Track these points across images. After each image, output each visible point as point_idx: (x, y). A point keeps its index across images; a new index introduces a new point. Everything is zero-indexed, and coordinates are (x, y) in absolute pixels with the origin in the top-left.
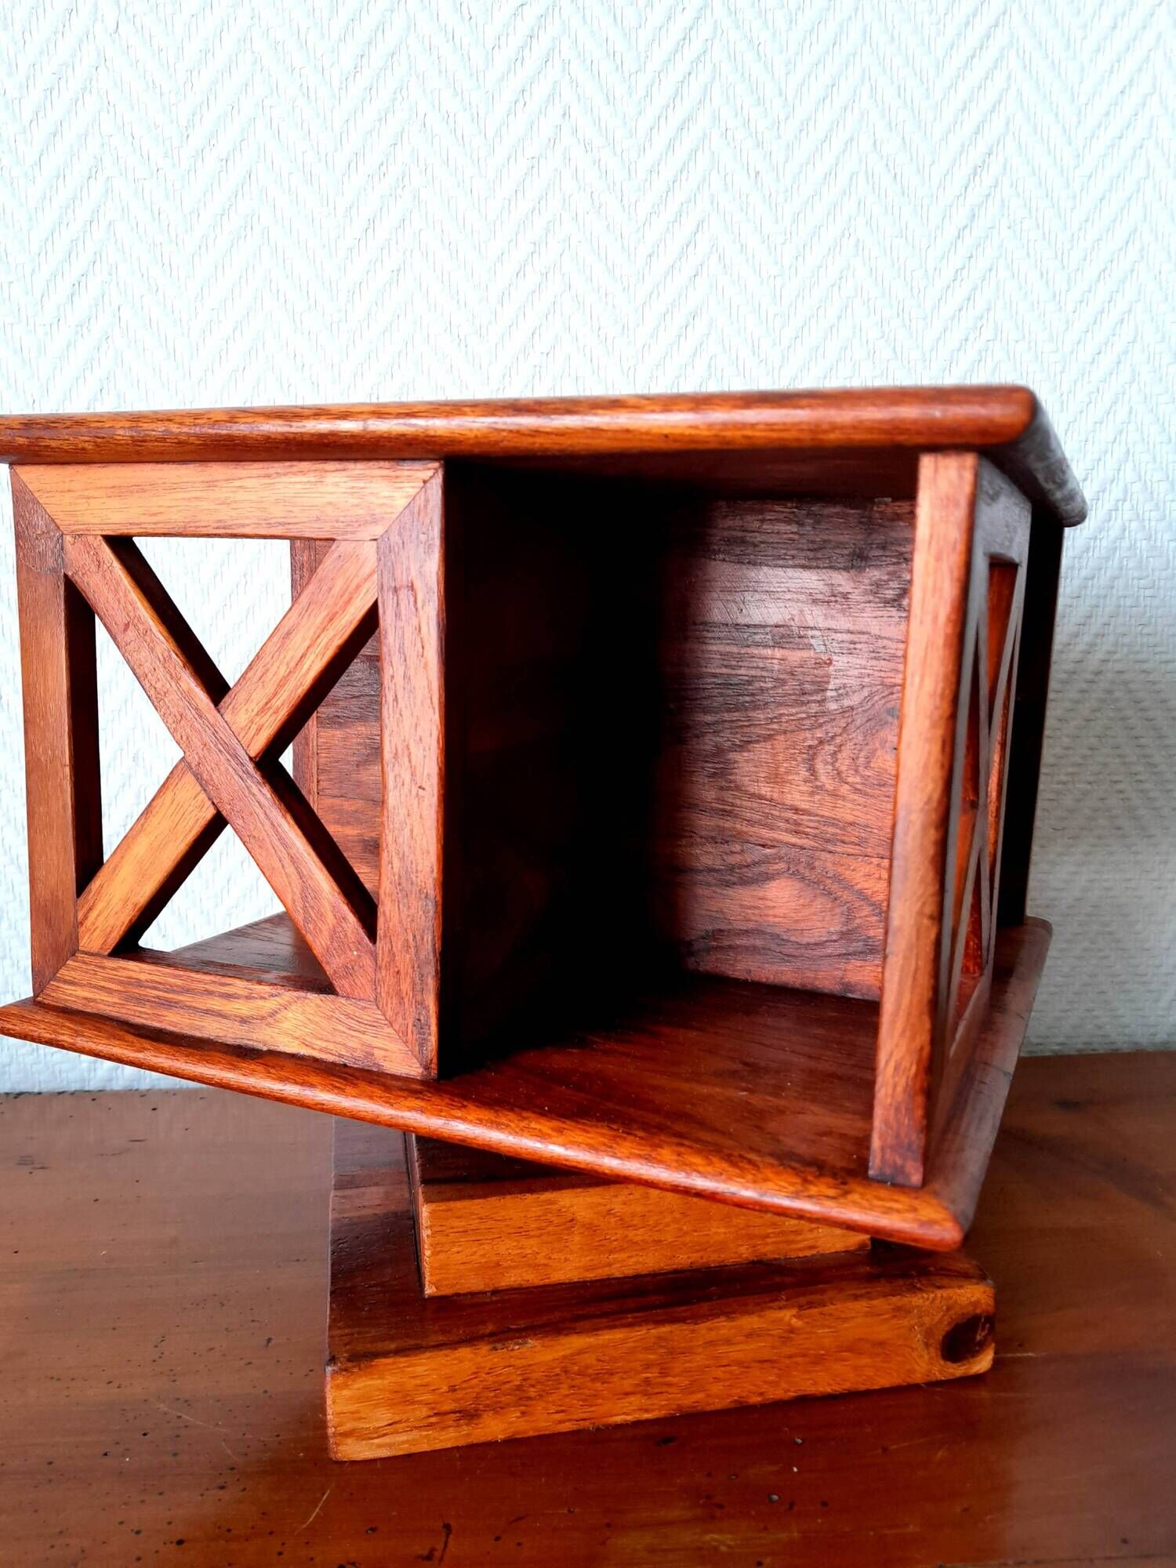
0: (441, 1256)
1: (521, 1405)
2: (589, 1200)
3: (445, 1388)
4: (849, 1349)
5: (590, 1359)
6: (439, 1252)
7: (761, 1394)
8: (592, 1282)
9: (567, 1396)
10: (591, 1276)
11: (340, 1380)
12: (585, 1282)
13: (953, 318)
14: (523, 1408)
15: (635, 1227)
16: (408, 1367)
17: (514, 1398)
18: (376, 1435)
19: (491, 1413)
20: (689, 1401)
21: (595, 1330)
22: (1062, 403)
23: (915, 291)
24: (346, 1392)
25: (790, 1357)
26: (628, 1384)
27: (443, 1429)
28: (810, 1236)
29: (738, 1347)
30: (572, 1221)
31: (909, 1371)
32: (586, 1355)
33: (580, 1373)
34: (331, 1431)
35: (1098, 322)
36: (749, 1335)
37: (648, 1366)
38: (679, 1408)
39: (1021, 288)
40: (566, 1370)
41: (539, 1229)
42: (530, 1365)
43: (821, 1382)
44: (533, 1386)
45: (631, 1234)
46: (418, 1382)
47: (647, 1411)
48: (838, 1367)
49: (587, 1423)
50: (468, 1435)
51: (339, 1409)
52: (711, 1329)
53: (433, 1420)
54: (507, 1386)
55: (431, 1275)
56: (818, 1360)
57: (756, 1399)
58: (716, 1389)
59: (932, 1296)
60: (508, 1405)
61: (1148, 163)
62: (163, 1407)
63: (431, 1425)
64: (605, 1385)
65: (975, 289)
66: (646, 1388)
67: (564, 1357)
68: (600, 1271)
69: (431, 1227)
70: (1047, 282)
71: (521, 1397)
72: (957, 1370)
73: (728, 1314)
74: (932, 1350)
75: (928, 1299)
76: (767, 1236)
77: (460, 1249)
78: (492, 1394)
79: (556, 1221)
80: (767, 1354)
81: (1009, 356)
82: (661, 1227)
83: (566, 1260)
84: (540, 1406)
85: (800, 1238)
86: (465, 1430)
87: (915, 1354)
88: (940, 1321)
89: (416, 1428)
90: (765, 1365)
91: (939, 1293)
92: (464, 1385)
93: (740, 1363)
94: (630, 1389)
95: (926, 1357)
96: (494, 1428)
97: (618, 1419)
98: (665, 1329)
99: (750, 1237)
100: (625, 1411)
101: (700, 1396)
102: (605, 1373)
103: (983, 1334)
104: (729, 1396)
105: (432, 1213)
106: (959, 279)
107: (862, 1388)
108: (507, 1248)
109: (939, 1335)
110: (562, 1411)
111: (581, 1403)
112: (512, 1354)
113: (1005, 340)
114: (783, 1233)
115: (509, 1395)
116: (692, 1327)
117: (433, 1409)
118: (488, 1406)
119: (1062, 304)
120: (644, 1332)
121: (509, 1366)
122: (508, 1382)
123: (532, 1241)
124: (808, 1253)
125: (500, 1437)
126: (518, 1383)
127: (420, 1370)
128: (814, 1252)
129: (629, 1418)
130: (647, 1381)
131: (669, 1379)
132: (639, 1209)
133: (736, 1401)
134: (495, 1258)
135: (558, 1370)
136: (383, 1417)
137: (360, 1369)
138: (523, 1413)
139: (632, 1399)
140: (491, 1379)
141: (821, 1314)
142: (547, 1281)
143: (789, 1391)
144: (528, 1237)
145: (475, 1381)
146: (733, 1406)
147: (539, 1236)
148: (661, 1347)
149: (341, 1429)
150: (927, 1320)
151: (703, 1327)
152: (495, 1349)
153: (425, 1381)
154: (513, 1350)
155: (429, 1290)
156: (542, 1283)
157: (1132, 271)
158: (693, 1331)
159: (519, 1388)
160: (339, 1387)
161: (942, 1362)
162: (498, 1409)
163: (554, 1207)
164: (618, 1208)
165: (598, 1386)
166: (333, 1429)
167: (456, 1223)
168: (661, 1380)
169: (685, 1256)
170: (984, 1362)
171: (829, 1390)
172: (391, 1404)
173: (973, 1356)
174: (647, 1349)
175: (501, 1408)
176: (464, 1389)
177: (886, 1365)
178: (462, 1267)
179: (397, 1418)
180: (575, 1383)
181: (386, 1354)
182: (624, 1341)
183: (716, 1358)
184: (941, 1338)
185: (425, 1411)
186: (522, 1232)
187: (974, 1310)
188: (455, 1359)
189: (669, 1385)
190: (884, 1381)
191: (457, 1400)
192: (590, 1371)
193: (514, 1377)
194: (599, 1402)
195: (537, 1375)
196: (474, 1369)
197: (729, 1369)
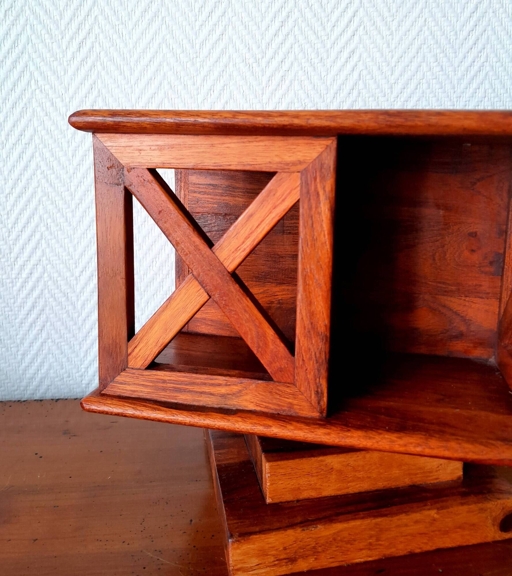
0: (274, 485)
1: (315, 555)
2: (340, 460)
3: (281, 548)
4: (460, 528)
5: (345, 534)
6: (273, 484)
7: (420, 548)
8: (341, 496)
9: (335, 551)
10: (339, 493)
11: (236, 545)
12: (337, 496)
14: (315, 556)
15: (359, 471)
16: (265, 539)
17: (312, 552)
18: (251, 570)
19: (301, 559)
20: (388, 552)
21: (347, 520)
24: (238, 551)
25: (433, 531)
26: (362, 545)
27: (281, 566)
28: (436, 474)
29: (411, 528)
30: (332, 468)
31: (486, 536)
32: (344, 532)
33: (341, 541)
34: (231, 568)
36: (416, 522)
37: (371, 537)
38: (384, 555)
40: (334, 539)
41: (317, 473)
42: (319, 537)
43: (447, 542)
44: (320, 547)
45: (358, 474)
46: (270, 546)
47: (370, 557)
48: (454, 535)
49: (343, 563)
50: (291, 569)
51: (235, 559)
52: (399, 520)
53: (276, 562)
54: (309, 547)
55: (270, 494)
56: (446, 533)
57: (418, 551)
58: (401, 546)
59: (496, 503)
60: (309, 555)
62: (150, 554)
63: (275, 565)
64: (352, 546)
66: (370, 547)
67: (334, 534)
68: (343, 491)
69: (270, 473)
71: (315, 552)
72: (507, 536)
73: (406, 512)
74: (496, 527)
75: (494, 505)
76: (417, 474)
77: (283, 482)
78: (302, 550)
79: (325, 469)
80: (423, 530)
82: (371, 471)
83: (329, 486)
84: (323, 556)
85: (431, 474)
86: (290, 567)
87: (488, 529)
88: (499, 514)
89: (269, 566)
90: (422, 535)
91: (499, 501)
92: (290, 547)
93: (412, 535)
94: (362, 547)
95: (493, 530)
96: (303, 566)
97: (358, 561)
98: (379, 520)
99: (410, 474)
100: (360, 557)
101: (393, 550)
102: (352, 540)
104: (406, 549)
105: (271, 467)
107: (465, 544)
108: (303, 481)
109: (499, 521)
110: (333, 558)
111: (341, 554)
112: (312, 532)
114: (424, 472)
115: (310, 551)
116: (390, 519)
117: (276, 558)
118: (300, 556)
120: (369, 521)
121: (310, 538)
122: (309, 545)
123: (314, 478)
124: (435, 481)
125: (305, 570)
126: (313, 545)
127: (270, 540)
128: (438, 481)
129: (362, 560)
130: (370, 544)
131: (380, 542)
132: (361, 463)
133: (409, 551)
134: (297, 486)
135: (331, 539)
136: (255, 561)
137: (244, 541)
138: (316, 559)
139: (364, 551)
140: (302, 544)
141: (448, 512)
142: (320, 496)
143: (432, 546)
144: (312, 476)
145: (295, 545)
146: (408, 554)
147: (317, 476)
148: (377, 528)
149: (236, 568)
150: (494, 514)
151: (395, 519)
152: (303, 530)
153: (273, 545)
154: (311, 530)
155: (268, 501)
156: (318, 496)
158: (391, 521)
159: (314, 547)
160: (235, 549)
161: (500, 532)
162: (305, 557)
163: (324, 463)
164: (352, 463)
165: (349, 546)
166: (232, 567)
167: (282, 471)
168: (377, 543)
169: (381, 484)
171: (450, 545)
172: (258, 556)
174: (371, 529)
175: (307, 557)
176: (289, 548)
177: (475, 534)
178: (283, 490)
179: (260, 562)
180: (339, 545)
181: (255, 533)
182: (360, 525)
183: (401, 533)
184: (500, 521)
185: (272, 559)
186: (309, 474)
188: (286, 535)
189: (381, 545)
190: (474, 541)
191: (287, 554)
192: (345, 539)
193: (312, 543)
194: (349, 553)
195: (322, 541)
196: (294, 539)
197: (406, 537)
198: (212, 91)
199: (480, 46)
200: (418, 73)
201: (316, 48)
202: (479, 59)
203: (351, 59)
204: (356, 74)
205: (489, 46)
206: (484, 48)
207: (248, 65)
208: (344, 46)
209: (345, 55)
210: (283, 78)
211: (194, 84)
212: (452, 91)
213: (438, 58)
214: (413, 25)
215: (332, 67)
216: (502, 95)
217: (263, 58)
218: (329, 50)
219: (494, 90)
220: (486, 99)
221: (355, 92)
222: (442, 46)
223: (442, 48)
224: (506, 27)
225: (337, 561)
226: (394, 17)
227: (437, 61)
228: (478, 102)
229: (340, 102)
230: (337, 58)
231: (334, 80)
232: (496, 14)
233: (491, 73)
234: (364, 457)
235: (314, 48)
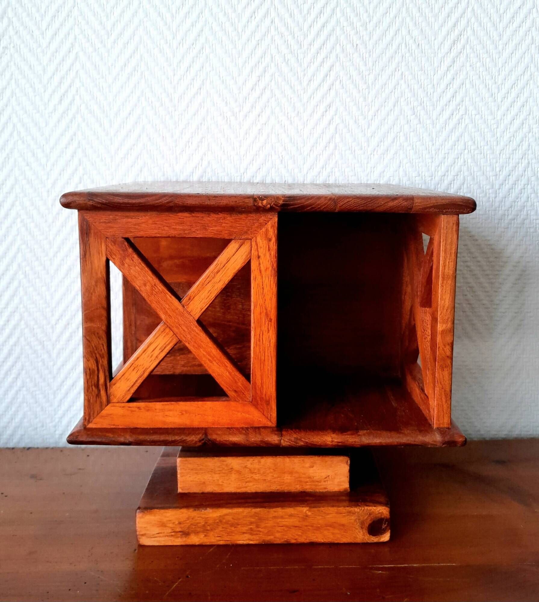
0: (184, 478)
2: (238, 461)
3: (177, 523)
4: (330, 526)
5: (229, 518)
6: (183, 476)
7: (296, 539)
9: (221, 531)
10: (239, 491)
11: (142, 515)
13: (446, 105)
14: (205, 534)
15: (256, 473)
16: (164, 513)
17: (202, 530)
18: (153, 537)
19: (194, 534)
20: (267, 539)
21: (232, 508)
22: (498, 142)
23: (429, 94)
24: (143, 520)
25: (307, 526)
26: (245, 529)
27: (177, 537)
29: (286, 520)
30: (231, 469)
31: (355, 537)
32: (228, 516)
33: (226, 523)
34: (138, 533)
35: (513, 106)
36: (290, 516)
37: (251, 523)
38: (264, 541)
39: (477, 92)
40: (220, 521)
41: (219, 471)
42: (208, 518)
43: (319, 538)
44: (209, 525)
45: (254, 476)
46: (168, 519)
47: (251, 540)
48: (326, 532)
49: (229, 542)
50: (186, 541)
51: (141, 526)
52: (275, 512)
53: (173, 534)
54: (200, 524)
55: (181, 485)
56: (318, 529)
57: (293, 541)
58: (278, 535)
59: (363, 509)
60: (200, 532)
61: (533, 37)
63: (172, 536)
64: (235, 529)
65: (456, 92)
66: (251, 532)
67: (220, 516)
68: (242, 489)
70: (489, 89)
71: (204, 530)
72: (374, 539)
73: (283, 507)
74: (364, 530)
75: (361, 510)
76: (307, 482)
77: (191, 475)
78: (194, 527)
79: (225, 468)
80: (297, 524)
81: (472, 121)
82: (265, 474)
83: (229, 483)
84: (211, 534)
85: (320, 484)
86: (184, 539)
87: (357, 531)
88: (367, 519)
89: (167, 536)
90: (297, 528)
91: (366, 508)
92: (184, 522)
93: (287, 526)
94: (245, 532)
95: (362, 533)
96: (195, 540)
97: (241, 542)
99: (300, 482)
100: (243, 539)
101: (272, 537)
102: (235, 524)
103: (385, 526)
104: (283, 538)
105: (181, 462)
106: (449, 88)
107: (336, 542)
108: (207, 477)
109: (367, 524)
110: (220, 537)
111: (226, 534)
112: (201, 513)
113: (470, 114)
114: (313, 481)
115: (200, 528)
117: (173, 529)
118: (192, 531)
119: (496, 98)
120: (250, 510)
121: (200, 517)
123: (217, 475)
125: (197, 543)
126: (203, 524)
127: (168, 515)
128: (325, 490)
129: (245, 542)
130: (251, 529)
131: (260, 529)
132: (257, 466)
133: (285, 541)
134: (202, 480)
135: (218, 521)
136: (156, 530)
137: (147, 512)
138: (205, 536)
139: (246, 535)
140: (193, 521)
141: (319, 511)
142: (222, 491)
143: (306, 539)
144: (215, 473)
145: (188, 521)
146: (284, 543)
147: (219, 474)
148: (256, 516)
149: (142, 533)
150: (361, 518)
151: (272, 511)
152: (195, 510)
153: (170, 519)
154: (201, 511)
155: (179, 491)
156: (220, 492)
157: (527, 84)
158: (268, 512)
159: (204, 526)
160: (140, 518)
161: (368, 535)
163: (225, 463)
164: (249, 466)
165: (233, 528)
167: (189, 466)
168: (256, 529)
170: (386, 537)
171: (322, 541)
172: (159, 526)
173: (381, 535)
174: (251, 517)
175: (197, 533)
176: (183, 524)
177: (345, 534)
179: (160, 531)
180: (224, 526)
182: (243, 512)
183: (278, 523)
184: (367, 526)
185: (170, 530)
187: (381, 515)
188: (180, 513)
189: (260, 531)
190: (344, 540)
191: (181, 527)
192: (230, 522)
193: (202, 521)
194: (233, 534)
195: (210, 522)
196: (187, 517)
197: (282, 528)
198: (190, 143)
199: (458, 98)
200: (395, 126)
201: (293, 102)
202: (458, 112)
203: (328, 112)
204: (332, 127)
205: (467, 99)
206: (463, 101)
207: (226, 119)
208: (321, 100)
209: (322, 108)
210: (260, 131)
211: (172, 136)
212: (430, 144)
213: (416, 111)
214: (389, 79)
215: (309, 121)
216: (483, 148)
217: (240, 111)
218: (306, 104)
219: (474, 142)
220: (466, 151)
221: (332, 146)
222: (419, 99)
223: (420, 101)
224: (484, 81)
225: (222, 540)
226: (370, 71)
227: (414, 114)
228: (457, 154)
229: (317, 156)
230: (314, 112)
231: (310, 134)
232: (473, 68)
233: (470, 126)
234: (260, 462)
235: (291, 102)
